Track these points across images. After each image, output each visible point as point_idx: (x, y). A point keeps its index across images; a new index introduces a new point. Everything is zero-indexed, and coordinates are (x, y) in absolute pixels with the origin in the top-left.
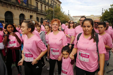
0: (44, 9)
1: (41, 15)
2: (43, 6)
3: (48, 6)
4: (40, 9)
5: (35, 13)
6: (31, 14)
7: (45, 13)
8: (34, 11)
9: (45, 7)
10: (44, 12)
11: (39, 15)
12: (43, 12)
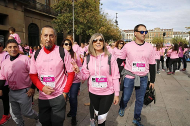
4: (44, 2)
5: (19, 9)
11: (38, 17)
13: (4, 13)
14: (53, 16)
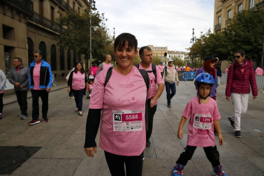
0: (47, 14)
1: (40, 33)
2: (47, 5)
3: (60, 8)
4: (38, 12)
5: (23, 21)
6: (8, 20)
7: (51, 28)
8: (19, 12)
9: (52, 8)
10: (49, 24)
11: (32, 29)
12: (45, 21)
13: (11, 26)
14: (48, 29)
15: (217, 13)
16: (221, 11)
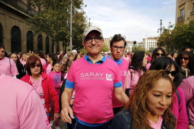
7: (27, 13)
14: (23, 13)
15: (179, 7)
16: (184, 4)
